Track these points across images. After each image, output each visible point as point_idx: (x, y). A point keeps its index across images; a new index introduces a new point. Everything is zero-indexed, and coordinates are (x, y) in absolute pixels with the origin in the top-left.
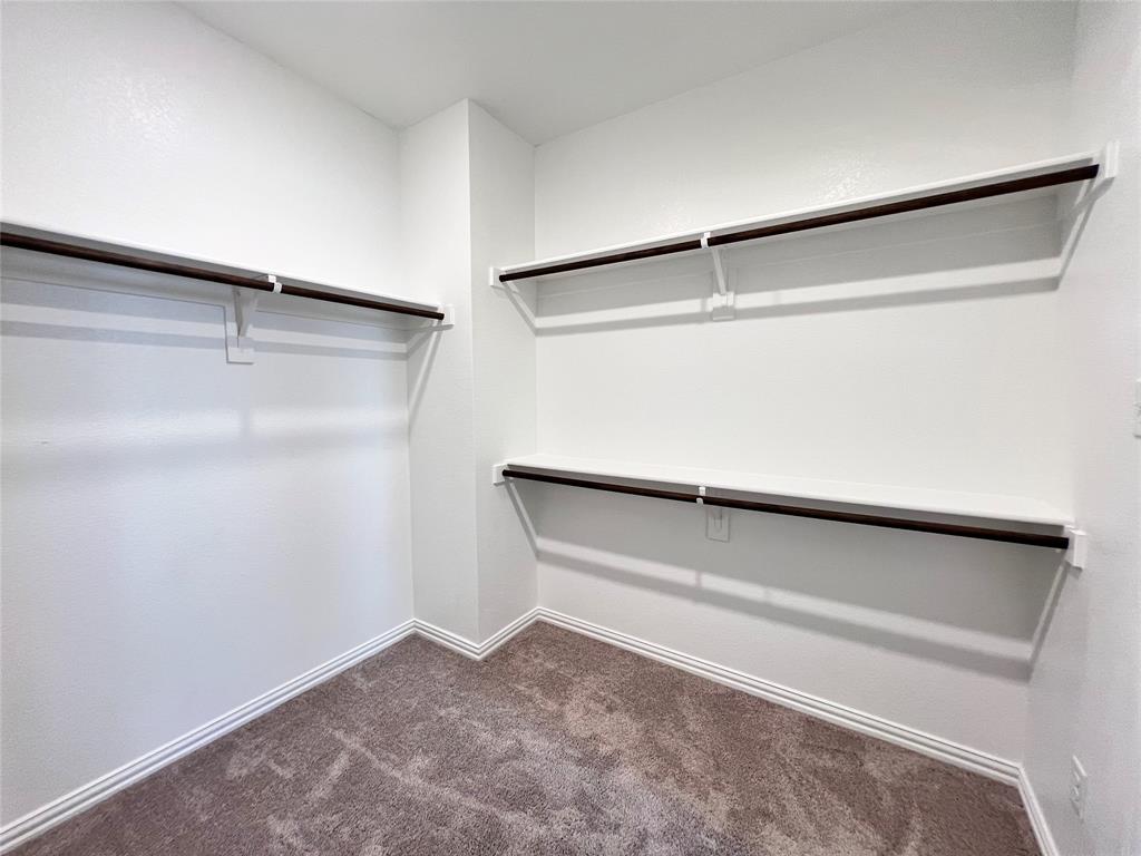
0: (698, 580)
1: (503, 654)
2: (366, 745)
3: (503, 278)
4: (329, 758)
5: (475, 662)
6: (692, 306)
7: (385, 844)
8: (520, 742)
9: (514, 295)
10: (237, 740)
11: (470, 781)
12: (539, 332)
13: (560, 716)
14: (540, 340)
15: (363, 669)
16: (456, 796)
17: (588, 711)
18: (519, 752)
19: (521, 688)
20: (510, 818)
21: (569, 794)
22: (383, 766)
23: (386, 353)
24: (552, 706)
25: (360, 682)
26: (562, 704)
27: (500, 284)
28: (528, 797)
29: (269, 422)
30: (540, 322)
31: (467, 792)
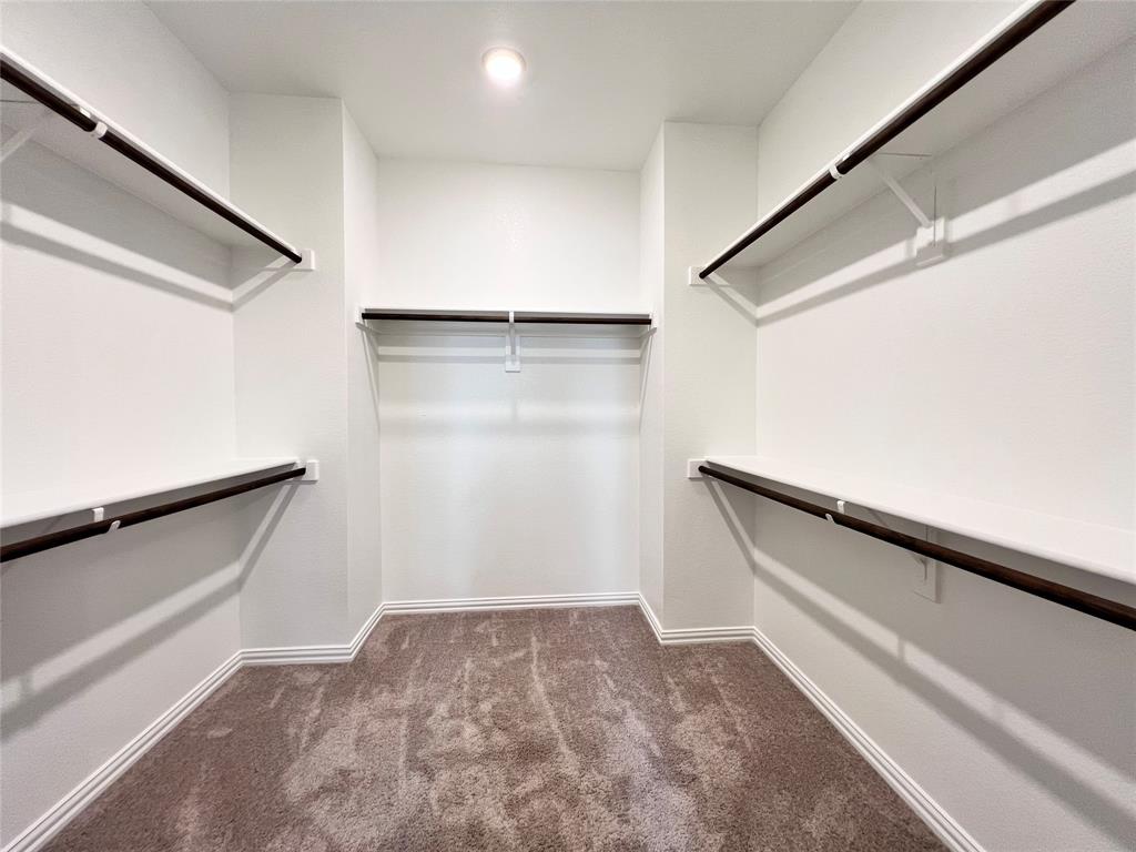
0: (901, 649)
1: (685, 651)
2: (539, 653)
3: (703, 275)
4: (516, 648)
5: (659, 644)
6: (896, 254)
7: (493, 707)
8: (625, 712)
9: (723, 289)
10: (494, 616)
11: (567, 711)
12: (758, 323)
13: (677, 719)
14: (762, 331)
15: (583, 612)
16: (551, 713)
17: (707, 730)
18: (617, 719)
19: (670, 680)
20: (564, 748)
21: (618, 771)
22: (534, 670)
23: (623, 359)
24: (681, 707)
25: (574, 619)
26: (689, 712)
27: (701, 281)
28: (591, 749)
29: (529, 410)
30: (762, 311)
31: (559, 714)
